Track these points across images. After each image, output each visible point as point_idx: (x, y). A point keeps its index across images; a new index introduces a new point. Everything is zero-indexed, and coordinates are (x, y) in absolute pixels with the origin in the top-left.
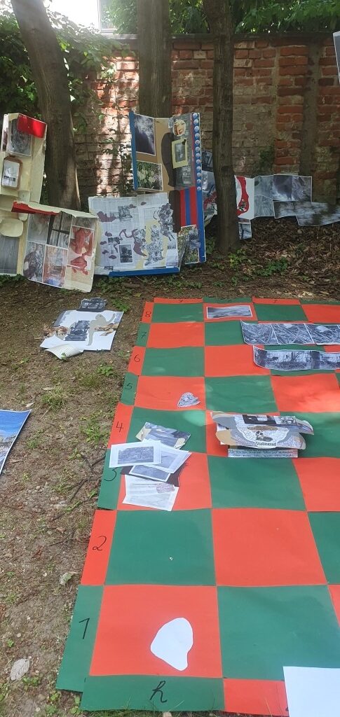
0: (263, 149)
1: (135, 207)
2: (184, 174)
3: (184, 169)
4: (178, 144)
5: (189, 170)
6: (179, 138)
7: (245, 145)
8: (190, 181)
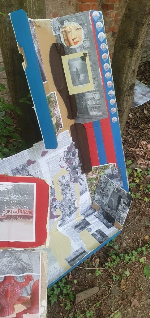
1: (34, 162)
2: (89, 102)
3: (89, 96)
4: (74, 60)
5: (97, 96)
6: (74, 51)
8: (100, 111)
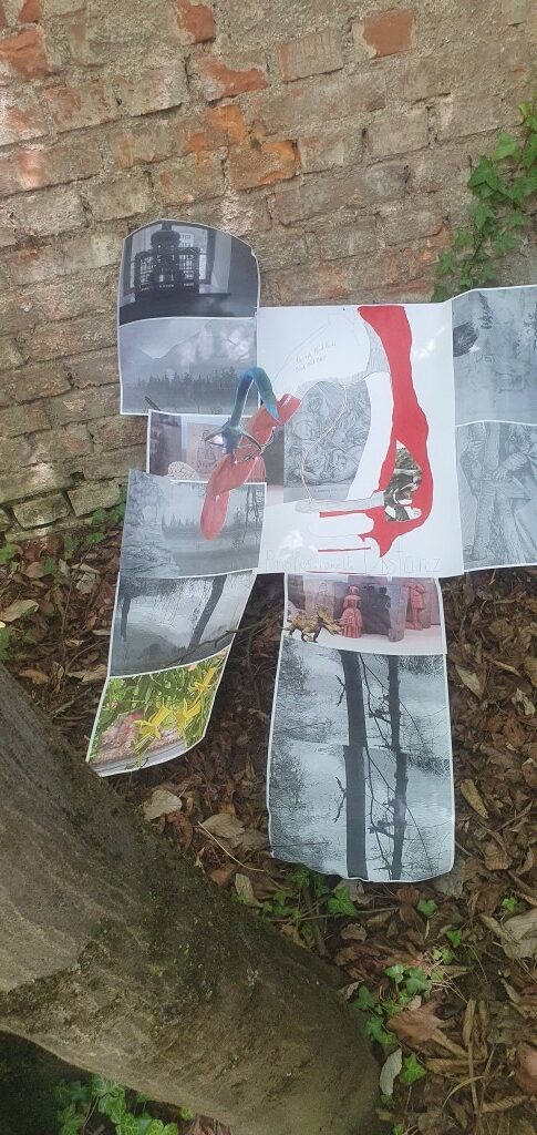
0: (482, 146)
7: (379, 147)
